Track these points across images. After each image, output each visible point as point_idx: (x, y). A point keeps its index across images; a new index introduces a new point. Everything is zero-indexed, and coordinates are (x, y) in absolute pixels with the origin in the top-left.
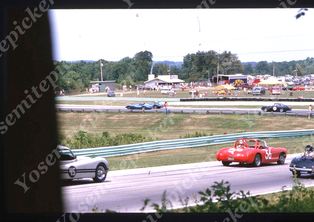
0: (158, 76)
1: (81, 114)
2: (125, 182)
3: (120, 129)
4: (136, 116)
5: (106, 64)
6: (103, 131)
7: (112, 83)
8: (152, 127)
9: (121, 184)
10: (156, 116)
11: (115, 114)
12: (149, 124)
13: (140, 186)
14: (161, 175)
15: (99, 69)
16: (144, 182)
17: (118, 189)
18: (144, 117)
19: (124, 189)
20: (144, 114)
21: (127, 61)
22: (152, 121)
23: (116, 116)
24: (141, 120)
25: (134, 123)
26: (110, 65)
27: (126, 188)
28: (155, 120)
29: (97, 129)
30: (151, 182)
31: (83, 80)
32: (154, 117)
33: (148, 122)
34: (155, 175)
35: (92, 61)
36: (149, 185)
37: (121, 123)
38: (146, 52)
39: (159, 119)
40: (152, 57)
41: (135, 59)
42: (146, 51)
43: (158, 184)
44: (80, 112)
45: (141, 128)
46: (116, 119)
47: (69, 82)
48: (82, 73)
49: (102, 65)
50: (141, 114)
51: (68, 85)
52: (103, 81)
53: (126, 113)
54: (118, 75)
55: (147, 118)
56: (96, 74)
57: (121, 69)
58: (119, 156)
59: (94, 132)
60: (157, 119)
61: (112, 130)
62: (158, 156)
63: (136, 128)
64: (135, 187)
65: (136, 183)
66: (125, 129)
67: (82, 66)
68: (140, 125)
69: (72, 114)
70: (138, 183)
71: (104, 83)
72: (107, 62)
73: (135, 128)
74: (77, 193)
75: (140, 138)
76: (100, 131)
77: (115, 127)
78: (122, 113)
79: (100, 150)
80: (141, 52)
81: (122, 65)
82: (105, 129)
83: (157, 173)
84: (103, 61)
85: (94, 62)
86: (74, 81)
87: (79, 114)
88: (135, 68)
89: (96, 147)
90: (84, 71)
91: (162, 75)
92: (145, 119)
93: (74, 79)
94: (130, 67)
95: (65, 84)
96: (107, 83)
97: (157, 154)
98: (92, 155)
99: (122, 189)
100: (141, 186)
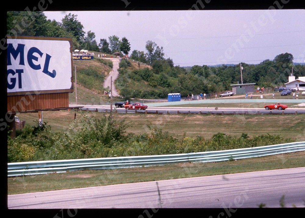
0: (299, 77)
1: (221, 116)
2: (260, 183)
3: (259, 130)
4: (276, 117)
5: (246, 67)
6: (242, 132)
7: (252, 85)
8: (292, 128)
9: (255, 186)
10: (296, 117)
11: (254, 116)
12: (288, 126)
13: (274, 187)
14: (297, 176)
15: (240, 72)
16: (279, 183)
17: (252, 190)
18: (283, 118)
19: (258, 191)
20: (284, 116)
21: (267, 63)
22: (292, 122)
23: (256, 118)
24: (280, 121)
25: (274, 125)
26: (250, 68)
27: (260, 189)
28: (295, 121)
29: (237, 131)
30: (286, 183)
31: (224, 83)
32: (294, 118)
33: (288, 123)
34: (291, 177)
35: (233, 64)
36: (284, 187)
37: (261, 125)
38: (287, 55)
39: (299, 121)
40: (293, 59)
41: (275, 61)
42: (287, 53)
43: (294, 185)
44: (220, 114)
45: (280, 129)
46: (256, 121)
47: (210, 86)
48: (223, 77)
49: (242, 68)
50: (281, 115)
51: (209, 88)
52: (243, 83)
53: (265, 115)
54: (258, 77)
55: (286, 119)
56: (237, 77)
57: (261, 71)
58: (256, 157)
59: (233, 133)
60: (297, 120)
61: (251, 131)
62: (296, 157)
63: (276, 129)
64: (270, 188)
65: (271, 184)
66: (264, 131)
67: (223, 70)
68: (280, 127)
69: (212, 116)
70: (273, 184)
71: (244, 86)
72: (247, 65)
73: (274, 129)
74: (212, 194)
75: (277, 140)
76: (239, 132)
77: (254, 129)
78: (261, 115)
79: (237, 151)
80: (281, 54)
81: (262, 67)
82: (244, 131)
83: (293, 175)
84: (243, 64)
85: (235, 66)
86: (215, 84)
87: (219, 116)
88: (275, 71)
89: (233, 148)
90: (224, 74)
91: (303, 76)
92: (284, 121)
93: (215, 82)
94: (270, 69)
95: (206, 88)
96: (247, 85)
97: (295, 156)
98: (230, 156)
99: (256, 191)
100: (276, 188)
